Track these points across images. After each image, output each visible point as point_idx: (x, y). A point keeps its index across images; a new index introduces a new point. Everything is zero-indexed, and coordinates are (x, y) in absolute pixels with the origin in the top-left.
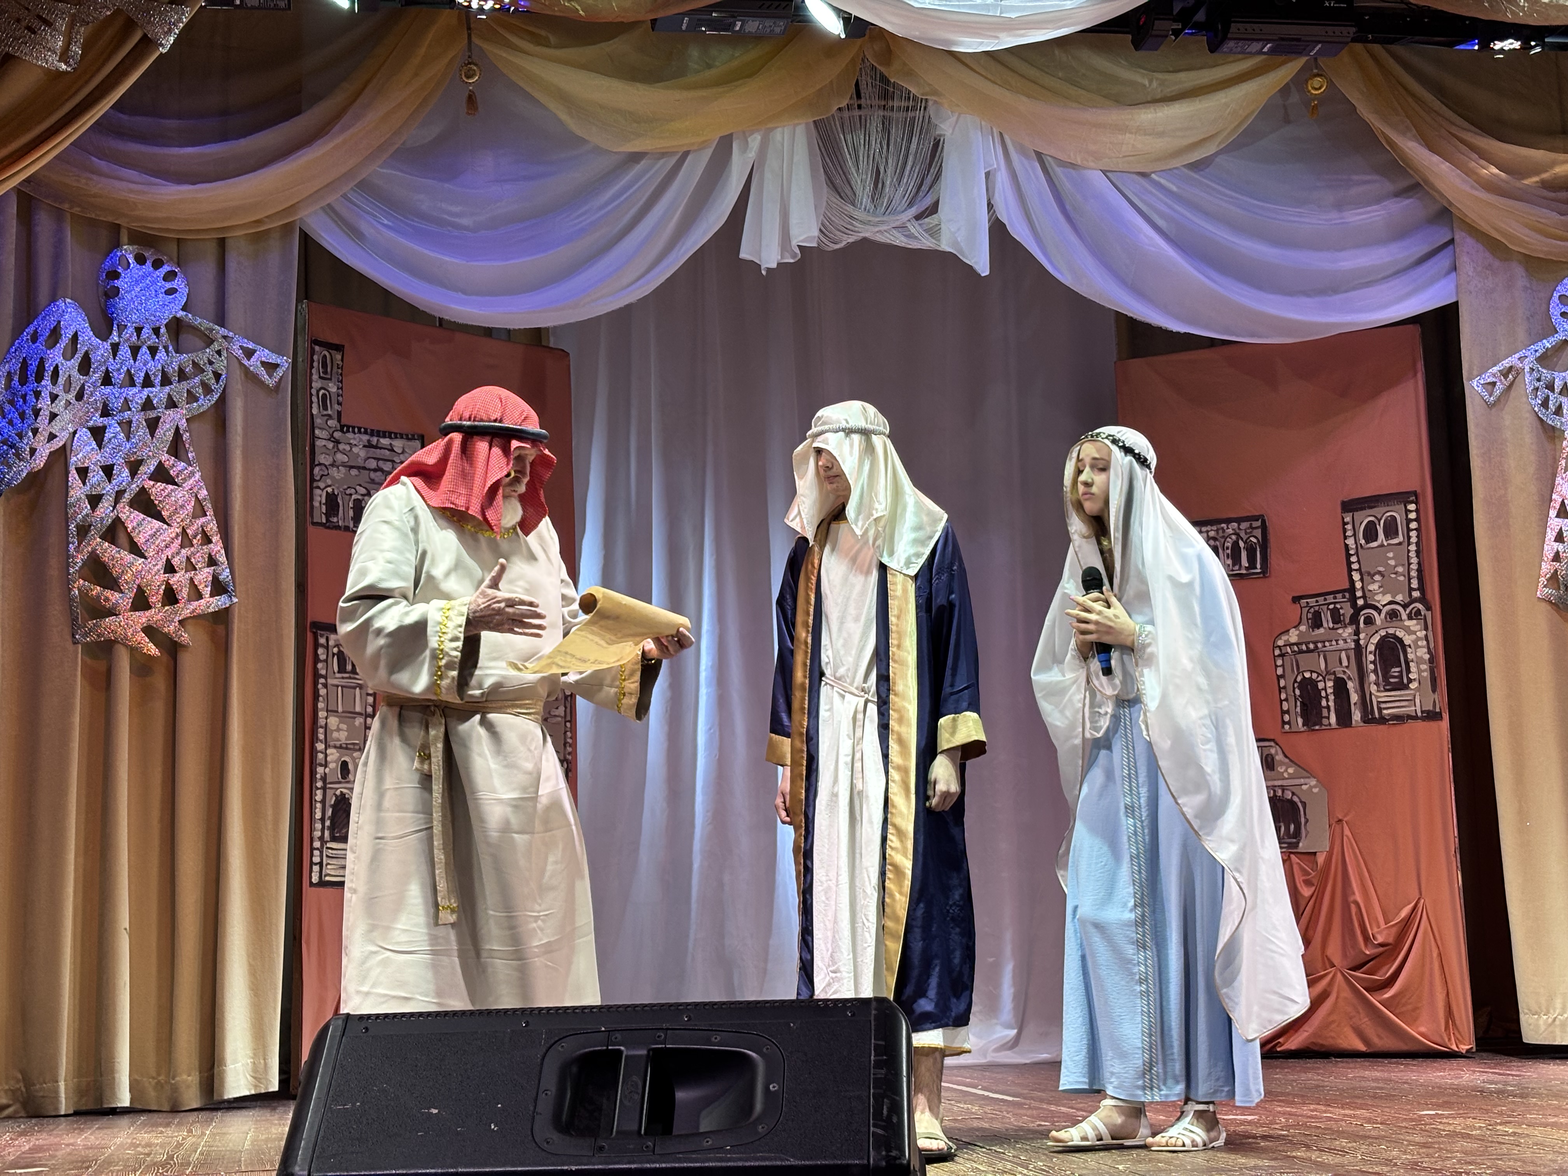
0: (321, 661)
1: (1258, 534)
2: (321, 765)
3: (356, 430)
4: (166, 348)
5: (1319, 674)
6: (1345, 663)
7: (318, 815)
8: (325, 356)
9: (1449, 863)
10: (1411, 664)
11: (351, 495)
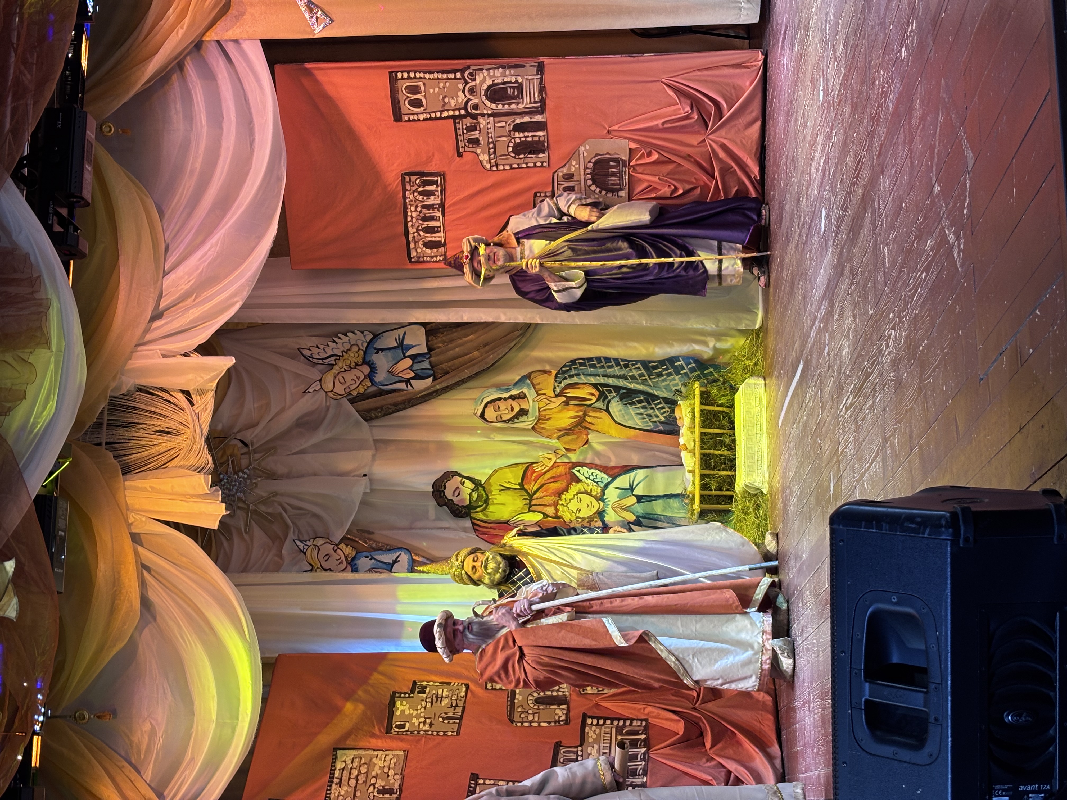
1: (413, 178)
3: (329, 792)
5: (510, 142)
6: (503, 124)
9: (638, 62)
10: (506, 80)
11: (374, 796)
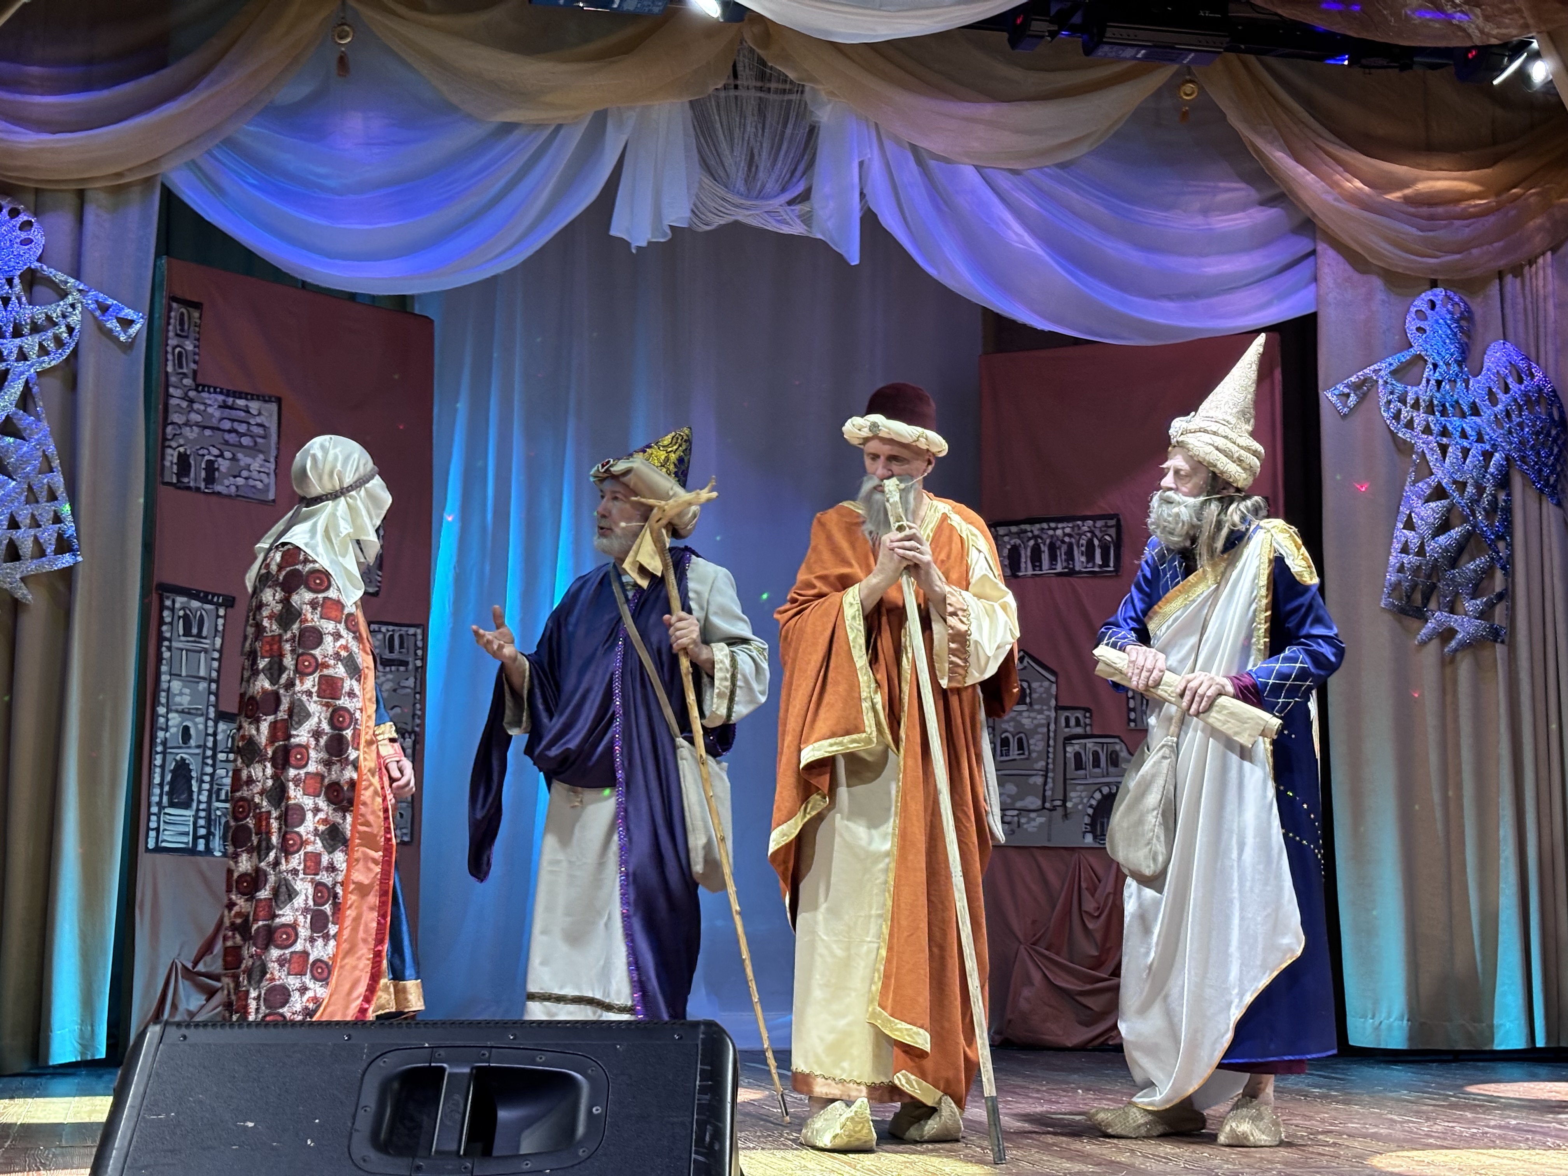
0: (166, 624)
1: (1113, 531)
2: (162, 729)
3: (212, 390)
4: (19, 299)
7: (157, 780)
8: (182, 314)
11: (203, 455)
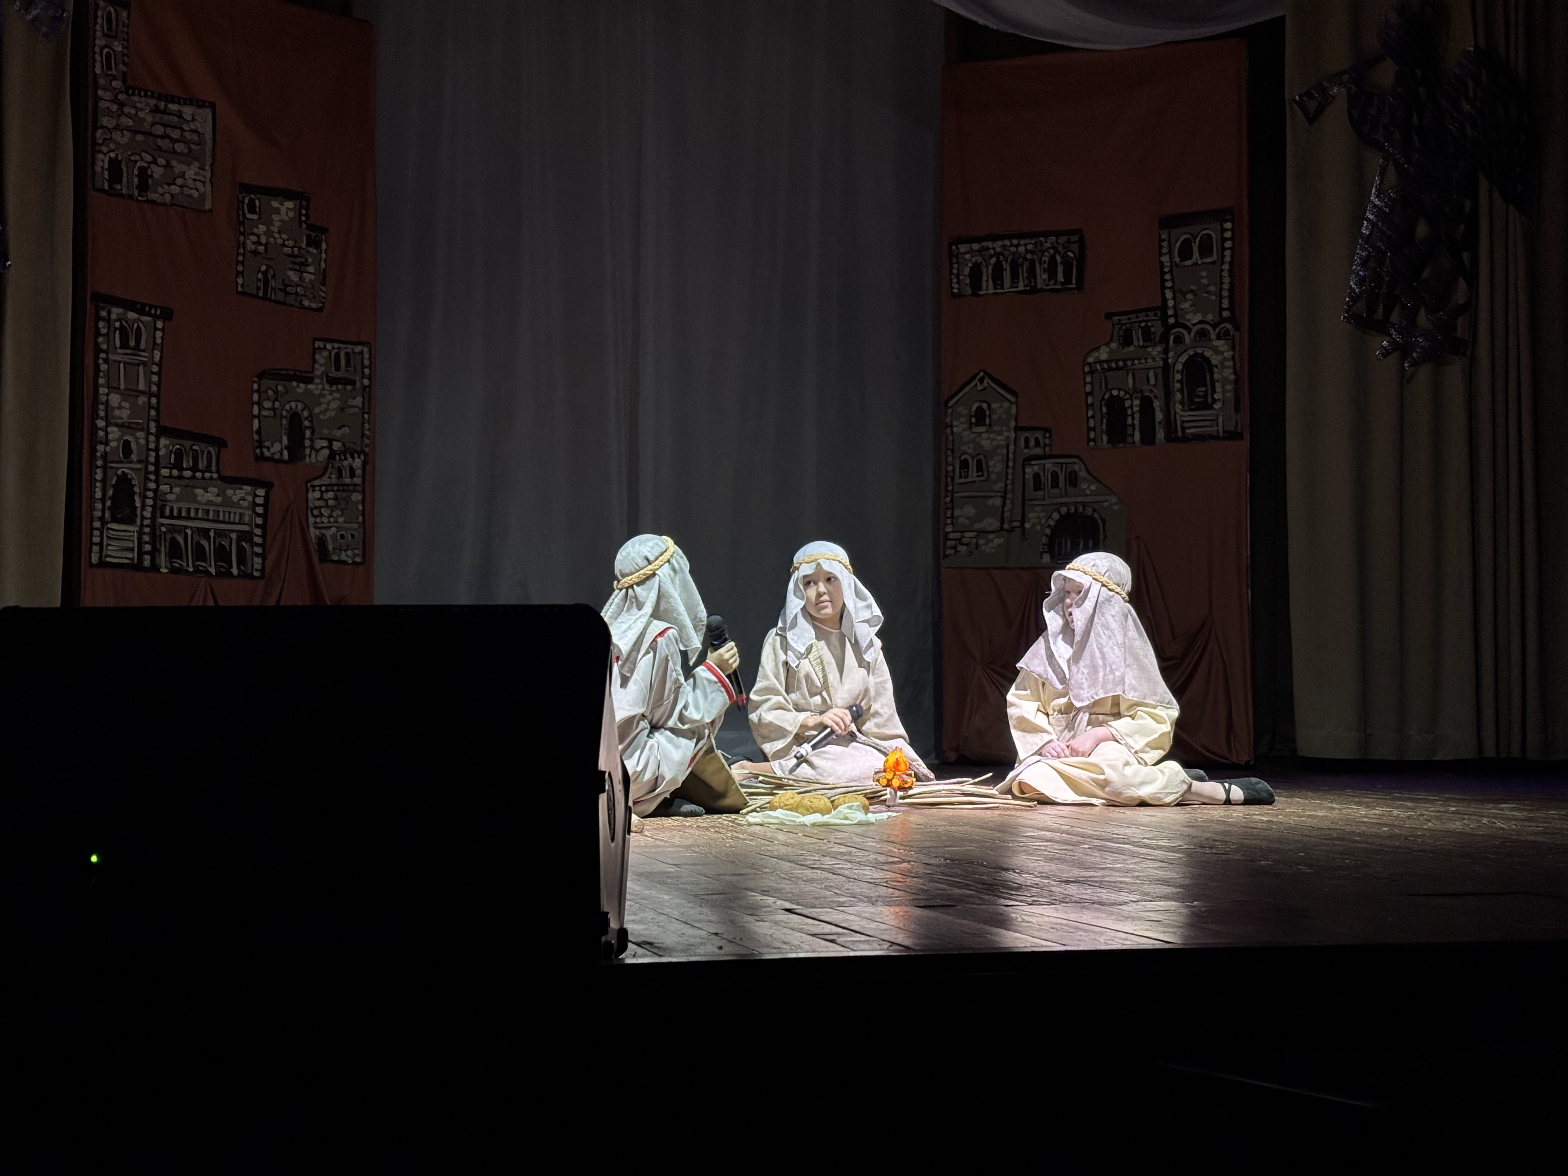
0: (102, 335)
1: (1075, 247)
2: (101, 443)
3: (142, 93)
5: (1126, 393)
6: (1153, 382)
7: (99, 495)
8: (110, 13)
9: (1240, 581)
10: (1217, 385)
11: (136, 162)
